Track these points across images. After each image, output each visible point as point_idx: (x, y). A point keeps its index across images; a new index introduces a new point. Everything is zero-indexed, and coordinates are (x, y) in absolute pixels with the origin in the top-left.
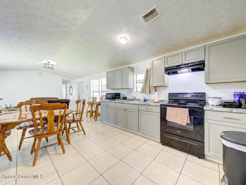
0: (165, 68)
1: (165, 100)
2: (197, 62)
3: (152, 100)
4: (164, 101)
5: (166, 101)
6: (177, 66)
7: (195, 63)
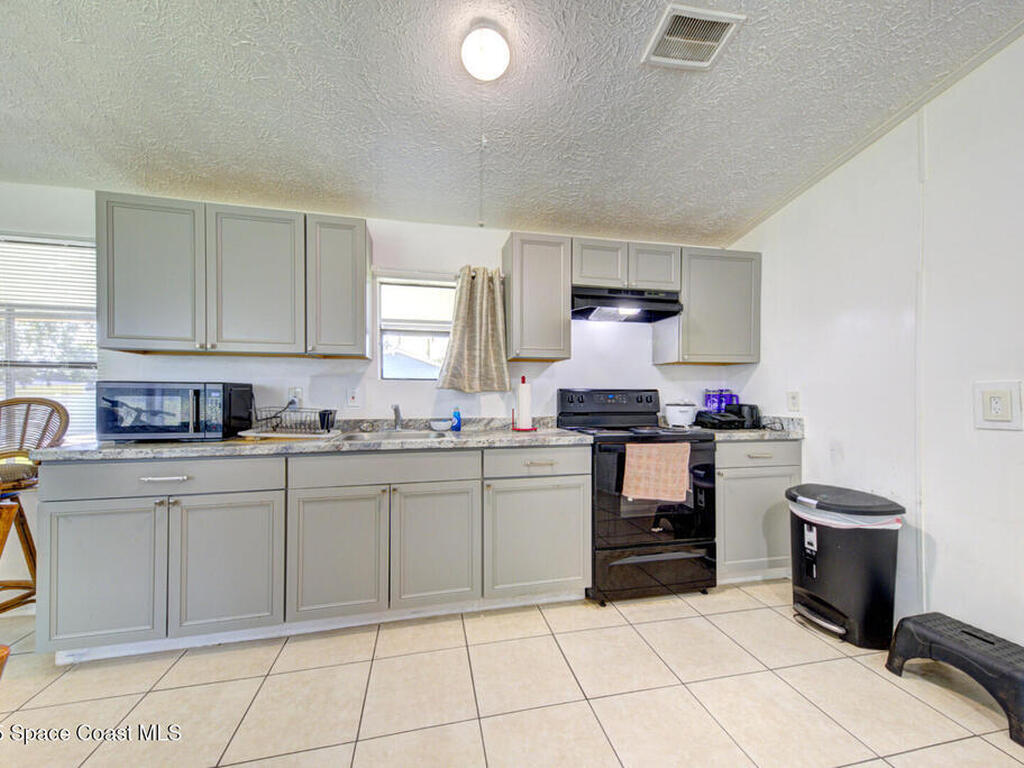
0: (575, 288)
1: (542, 419)
2: (663, 292)
3: (488, 423)
4: (539, 421)
5: (546, 421)
6: (611, 291)
7: (657, 292)
